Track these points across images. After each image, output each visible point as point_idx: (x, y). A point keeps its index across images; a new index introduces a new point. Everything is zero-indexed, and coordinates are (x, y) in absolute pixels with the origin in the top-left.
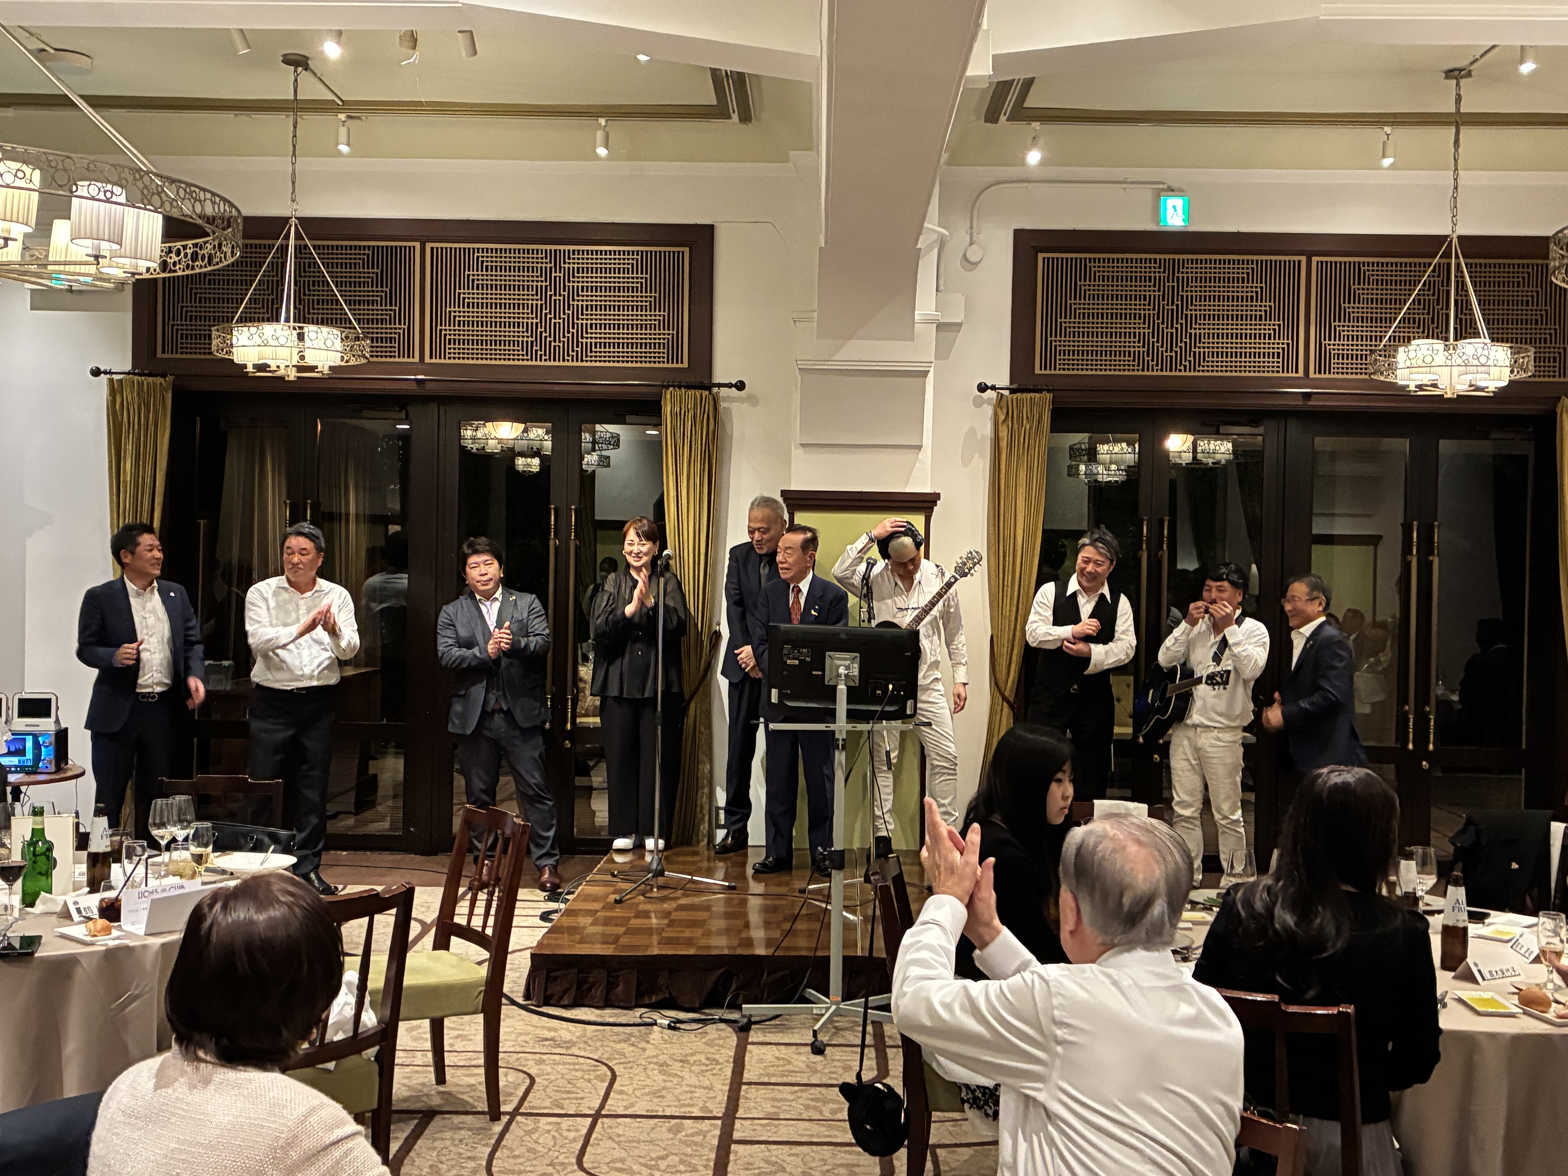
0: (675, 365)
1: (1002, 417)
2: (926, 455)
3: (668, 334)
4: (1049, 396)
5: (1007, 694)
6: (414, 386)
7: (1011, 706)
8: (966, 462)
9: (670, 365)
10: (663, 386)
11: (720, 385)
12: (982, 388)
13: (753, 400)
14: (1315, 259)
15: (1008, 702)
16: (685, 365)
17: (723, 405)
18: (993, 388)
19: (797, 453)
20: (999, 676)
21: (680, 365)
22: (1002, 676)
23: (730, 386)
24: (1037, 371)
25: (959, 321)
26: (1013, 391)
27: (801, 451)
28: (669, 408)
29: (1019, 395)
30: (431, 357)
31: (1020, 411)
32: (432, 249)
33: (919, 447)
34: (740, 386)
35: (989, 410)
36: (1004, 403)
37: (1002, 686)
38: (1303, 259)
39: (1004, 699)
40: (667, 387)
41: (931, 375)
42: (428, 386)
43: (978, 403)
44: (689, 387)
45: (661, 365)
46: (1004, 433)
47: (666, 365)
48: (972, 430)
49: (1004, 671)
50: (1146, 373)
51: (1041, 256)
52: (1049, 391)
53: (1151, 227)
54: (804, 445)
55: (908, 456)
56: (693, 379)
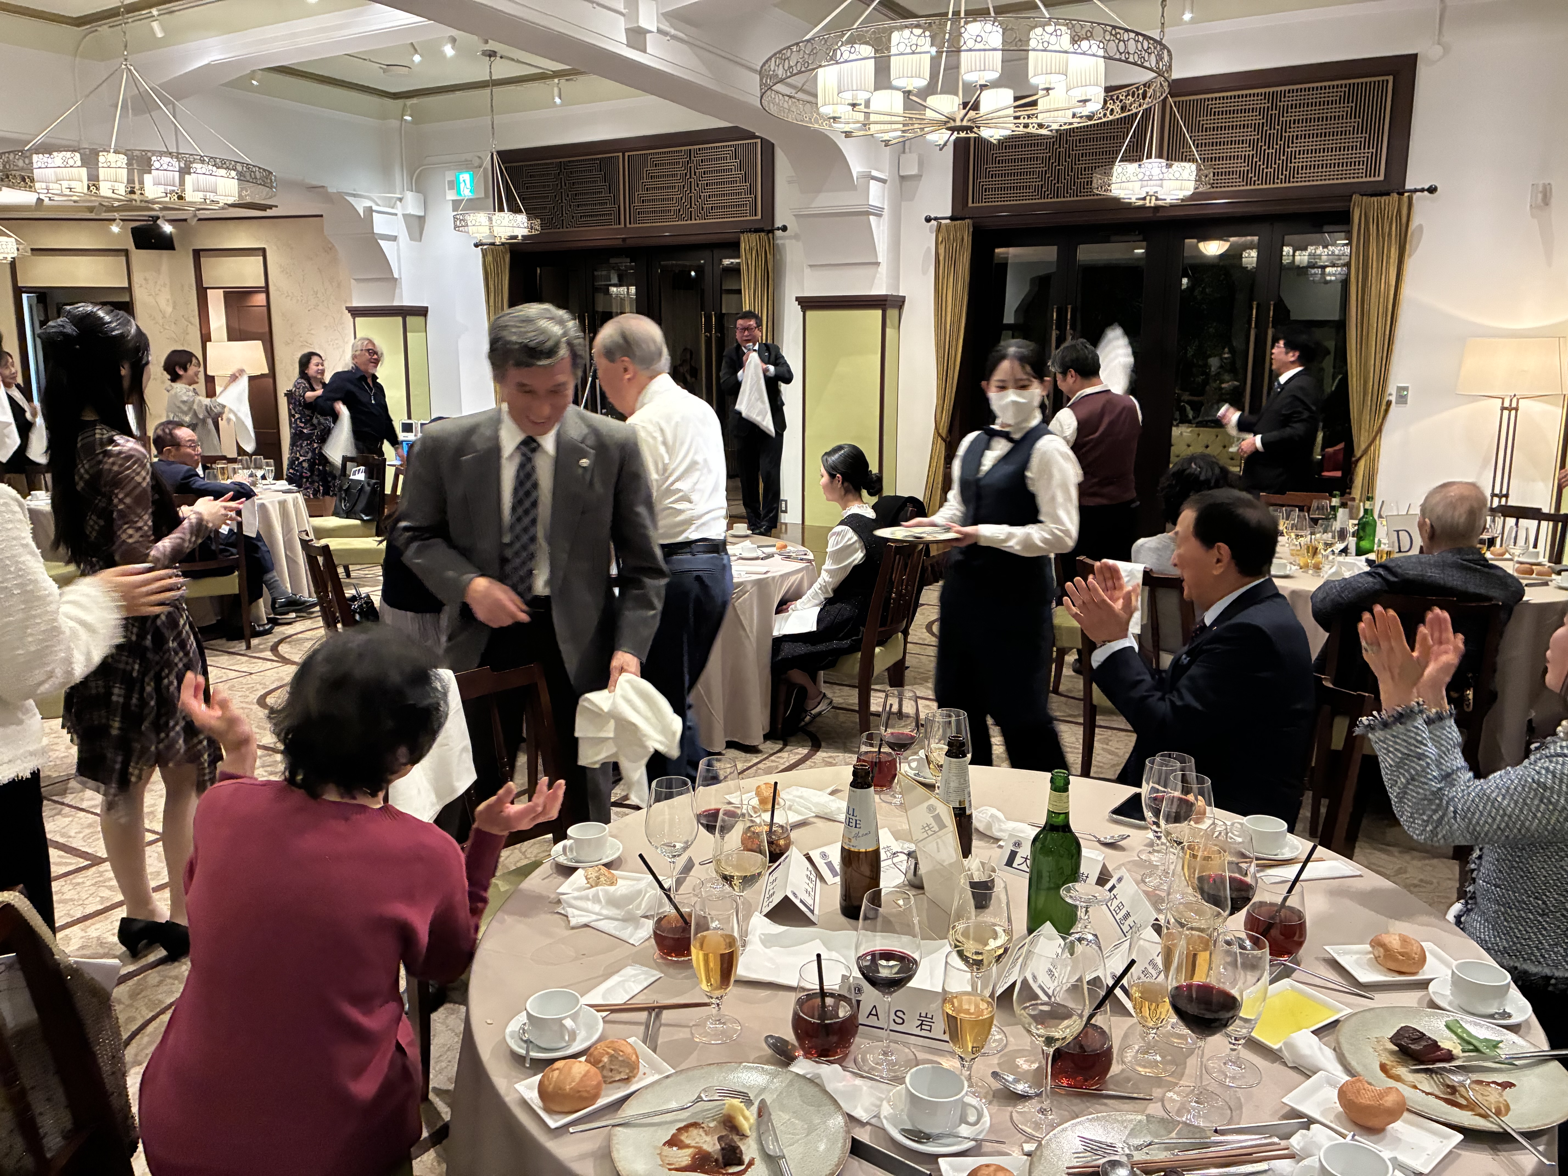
1: (940, 240)
2: (883, 269)
3: (749, 198)
4: (970, 222)
5: (940, 431)
6: (621, 242)
8: (925, 272)
10: (741, 232)
12: (928, 220)
13: (796, 237)
15: (942, 437)
16: (759, 217)
17: (779, 242)
18: (936, 219)
19: (807, 271)
21: (756, 218)
22: (938, 419)
23: (778, 229)
24: (970, 204)
25: (914, 173)
27: (809, 270)
28: (744, 246)
29: (953, 222)
30: (629, 224)
31: (950, 235)
32: (629, 156)
33: (878, 264)
34: (784, 228)
35: (933, 235)
36: (943, 229)
37: (938, 426)
39: (939, 434)
40: (743, 232)
41: (886, 213)
42: (628, 241)
43: (928, 231)
44: (754, 232)
46: (941, 251)
48: (927, 248)
50: (1041, 201)
52: (970, 218)
54: (811, 266)
55: (869, 270)
56: (759, 226)
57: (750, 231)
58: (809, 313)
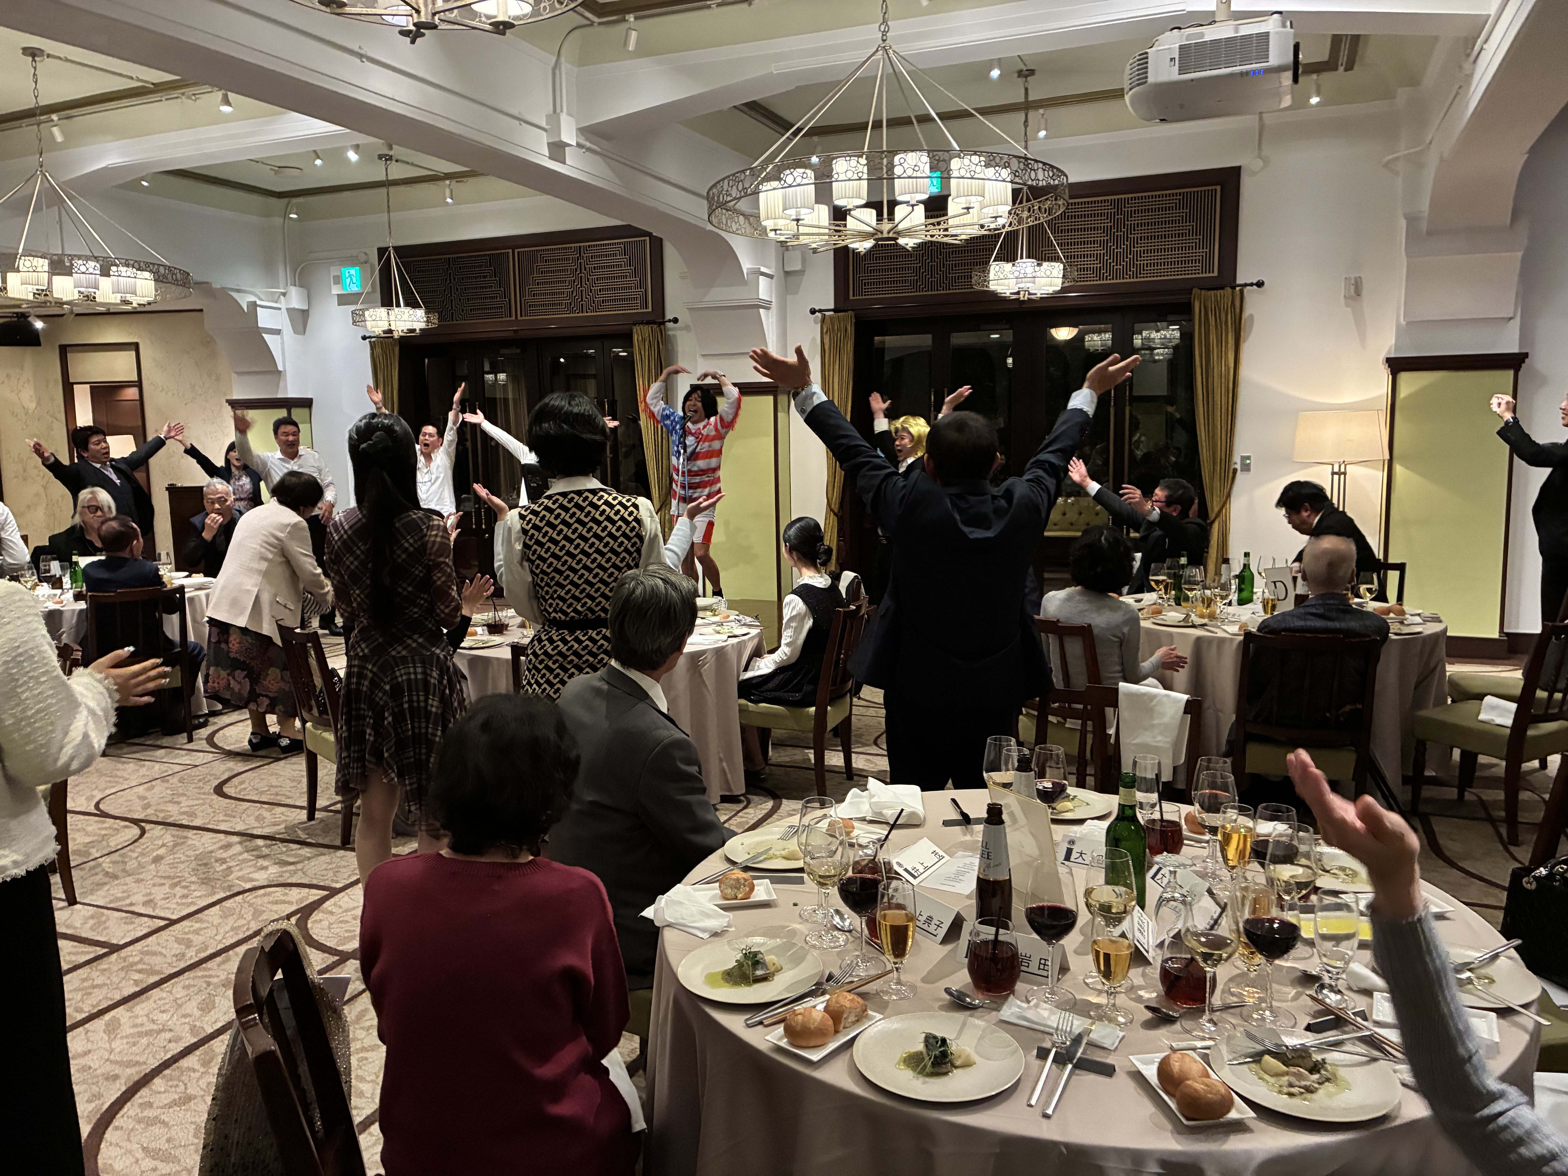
0: (644, 311)
1: (825, 330)
4: (853, 314)
5: (833, 507)
6: (511, 334)
7: (835, 514)
9: (642, 311)
10: (634, 324)
11: (667, 321)
12: (813, 312)
13: (687, 328)
15: (834, 512)
16: (650, 310)
17: (668, 333)
18: (820, 311)
21: (647, 310)
23: (670, 321)
25: (798, 269)
26: (836, 312)
27: (702, 359)
28: (637, 337)
29: (835, 315)
31: (834, 325)
32: (519, 252)
37: (830, 502)
39: (832, 510)
42: (520, 333)
43: (815, 318)
44: (650, 323)
45: (635, 311)
46: (827, 341)
47: (638, 311)
50: (920, 294)
52: (852, 310)
54: (704, 355)
56: (651, 318)
57: (642, 323)
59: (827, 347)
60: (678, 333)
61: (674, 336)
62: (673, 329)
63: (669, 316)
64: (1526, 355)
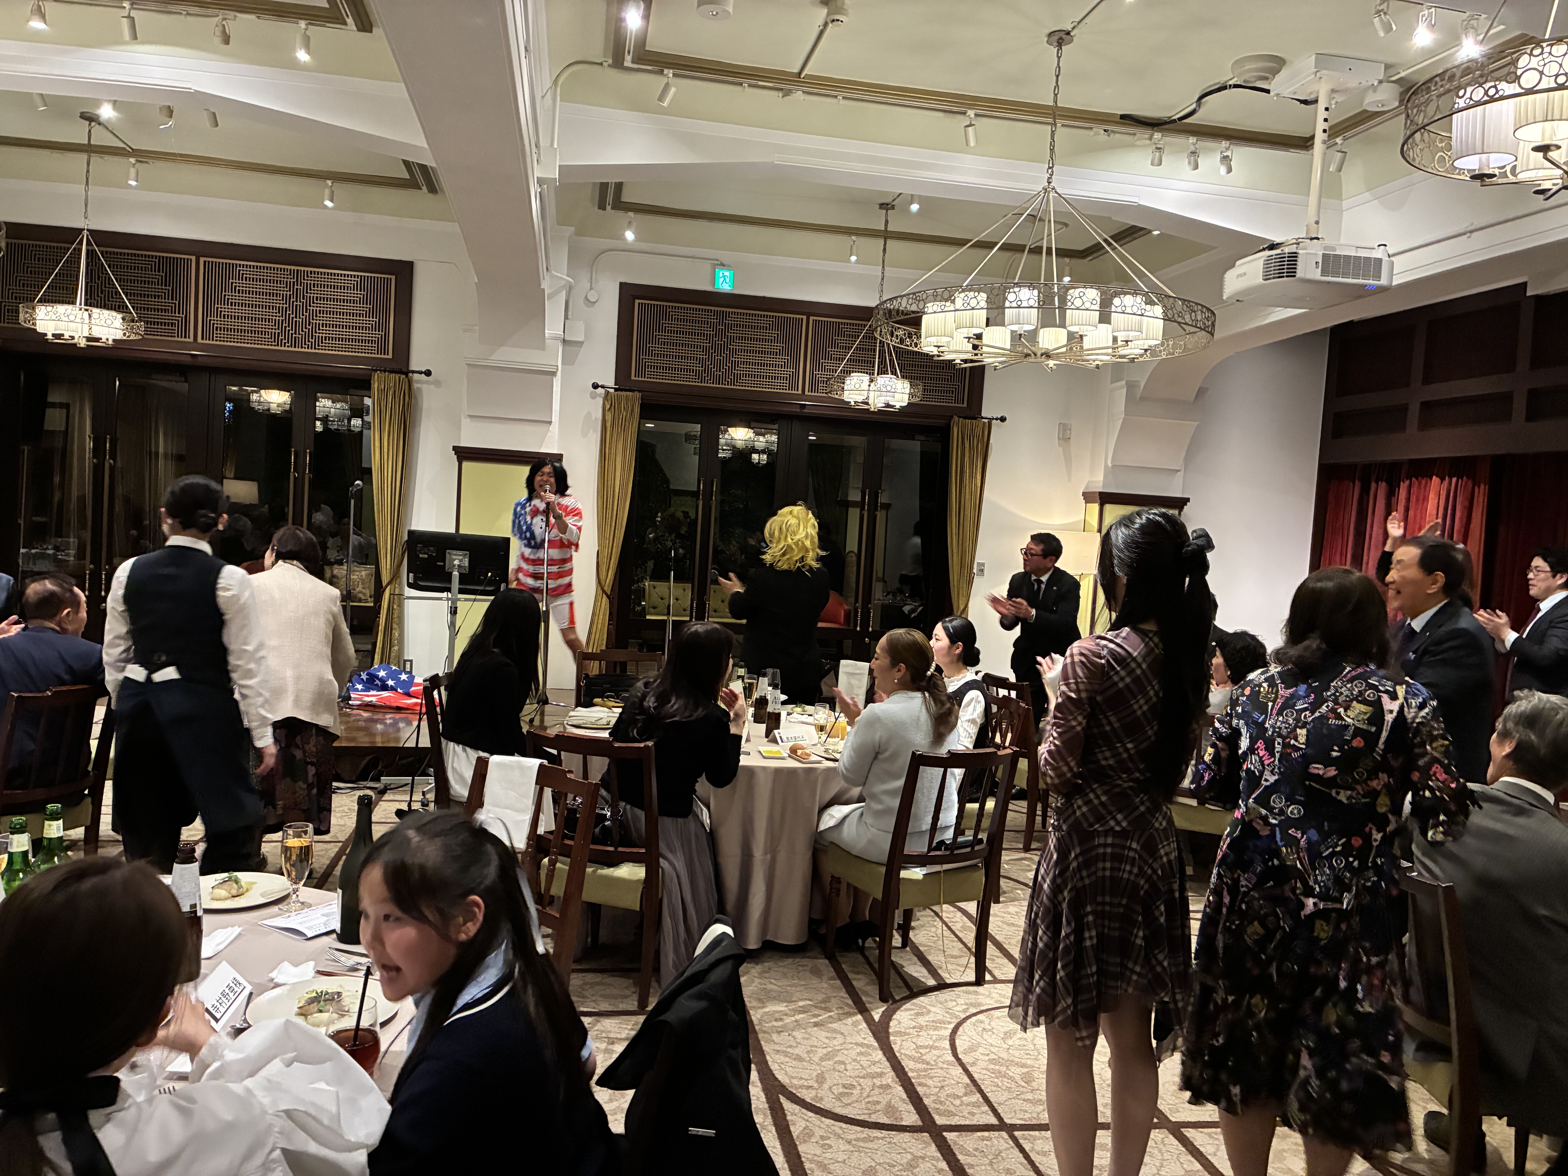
0: (383, 356)
1: (608, 407)
2: (555, 428)
3: (377, 334)
4: (638, 395)
5: (606, 589)
6: (188, 359)
7: (608, 597)
8: (585, 435)
9: (379, 356)
10: (372, 370)
11: (413, 372)
12: (595, 386)
13: (438, 383)
14: (811, 318)
15: (606, 594)
16: (390, 356)
17: (415, 386)
18: (603, 387)
19: (465, 422)
20: (601, 577)
21: (386, 356)
22: (603, 577)
23: (420, 373)
24: (633, 378)
25: (581, 340)
26: (616, 390)
27: (468, 420)
28: (376, 385)
29: (619, 393)
30: (203, 339)
31: (619, 404)
32: (205, 262)
33: (550, 423)
34: (428, 373)
35: (600, 401)
36: (609, 397)
37: (603, 583)
38: (805, 317)
39: (604, 592)
40: (376, 371)
41: (559, 374)
42: (200, 359)
43: (593, 397)
44: (391, 372)
45: (373, 355)
46: (609, 417)
47: (376, 356)
48: (589, 413)
49: (604, 573)
50: (703, 384)
51: (637, 301)
52: (639, 391)
53: (709, 288)
54: (470, 416)
55: (541, 428)
56: (395, 366)
57: (385, 371)
58: (466, 465)
59: (608, 424)
60: (425, 388)
61: (419, 389)
62: (418, 382)
63: (413, 366)
64: (1188, 500)
